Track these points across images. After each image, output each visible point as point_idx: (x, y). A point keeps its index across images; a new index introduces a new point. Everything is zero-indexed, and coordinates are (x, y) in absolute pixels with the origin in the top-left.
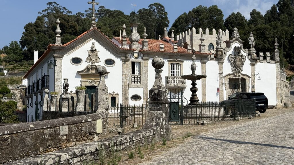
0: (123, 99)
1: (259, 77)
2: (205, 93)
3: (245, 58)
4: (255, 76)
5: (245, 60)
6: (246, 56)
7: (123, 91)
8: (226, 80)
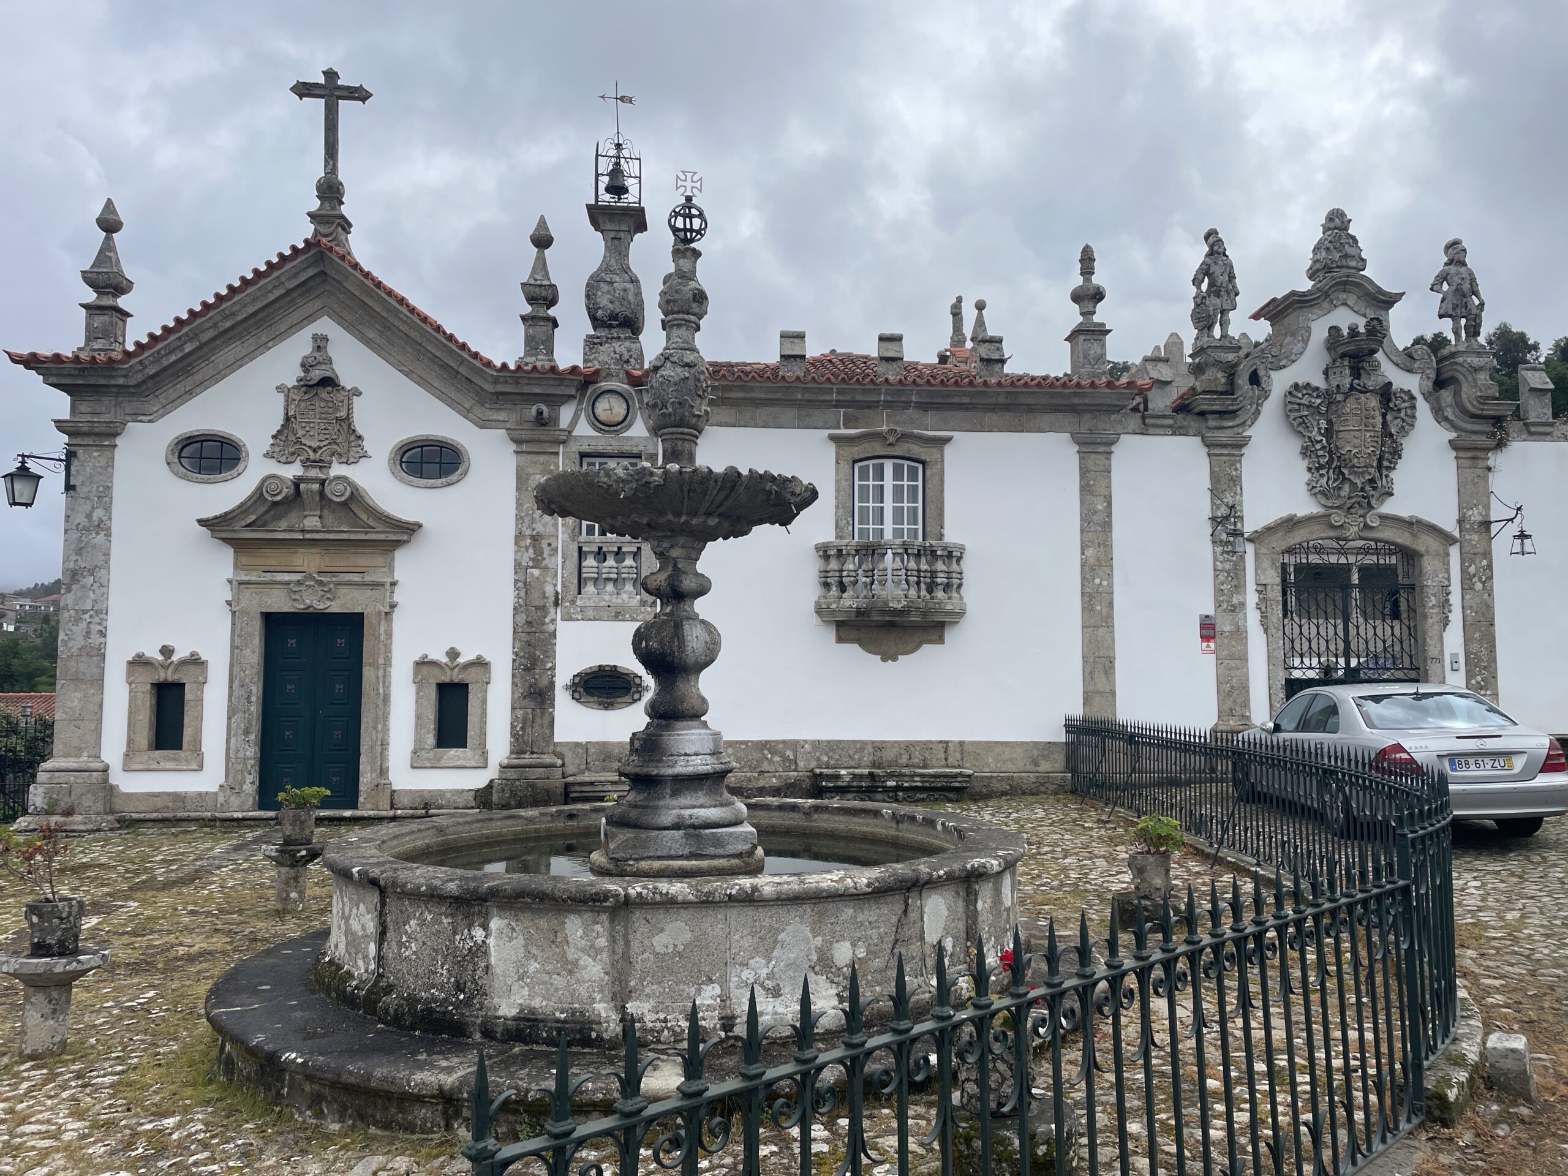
0: (517, 695)
1: (1522, 536)
2: (1103, 653)
3: (1414, 407)
4: (1488, 530)
5: (1409, 422)
6: (1416, 393)
7: (518, 644)
8: (1266, 564)
